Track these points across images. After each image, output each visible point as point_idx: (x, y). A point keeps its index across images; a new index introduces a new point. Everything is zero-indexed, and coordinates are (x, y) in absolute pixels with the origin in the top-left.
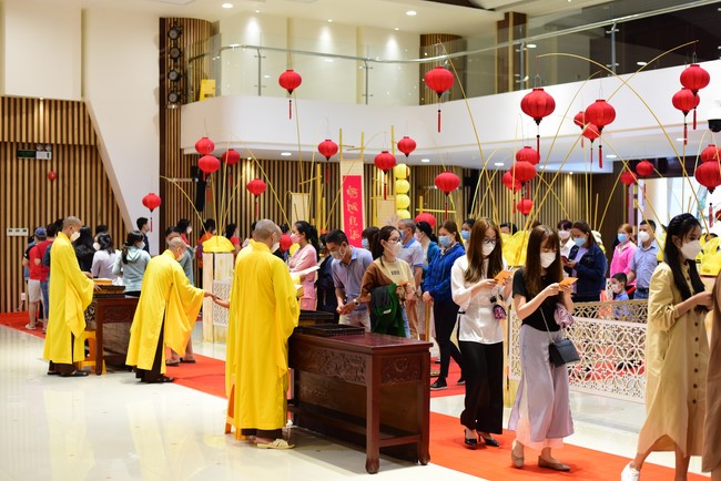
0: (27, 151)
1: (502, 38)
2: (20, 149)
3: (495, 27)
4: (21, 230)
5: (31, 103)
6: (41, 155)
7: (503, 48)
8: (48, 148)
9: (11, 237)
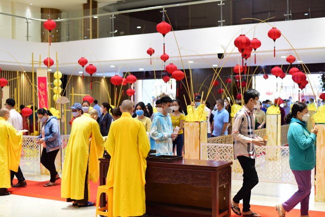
1: (86, 14)
3: (82, 7)
7: (87, 19)
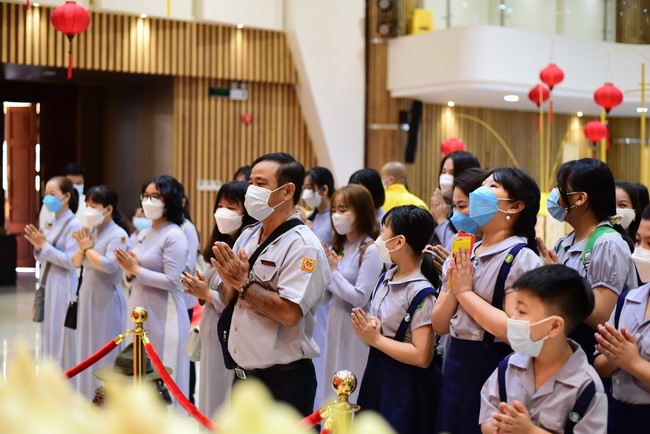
0: (219, 89)
2: (213, 85)
4: (213, 182)
5: (228, 31)
6: (236, 94)
8: (243, 86)
9: (202, 192)
